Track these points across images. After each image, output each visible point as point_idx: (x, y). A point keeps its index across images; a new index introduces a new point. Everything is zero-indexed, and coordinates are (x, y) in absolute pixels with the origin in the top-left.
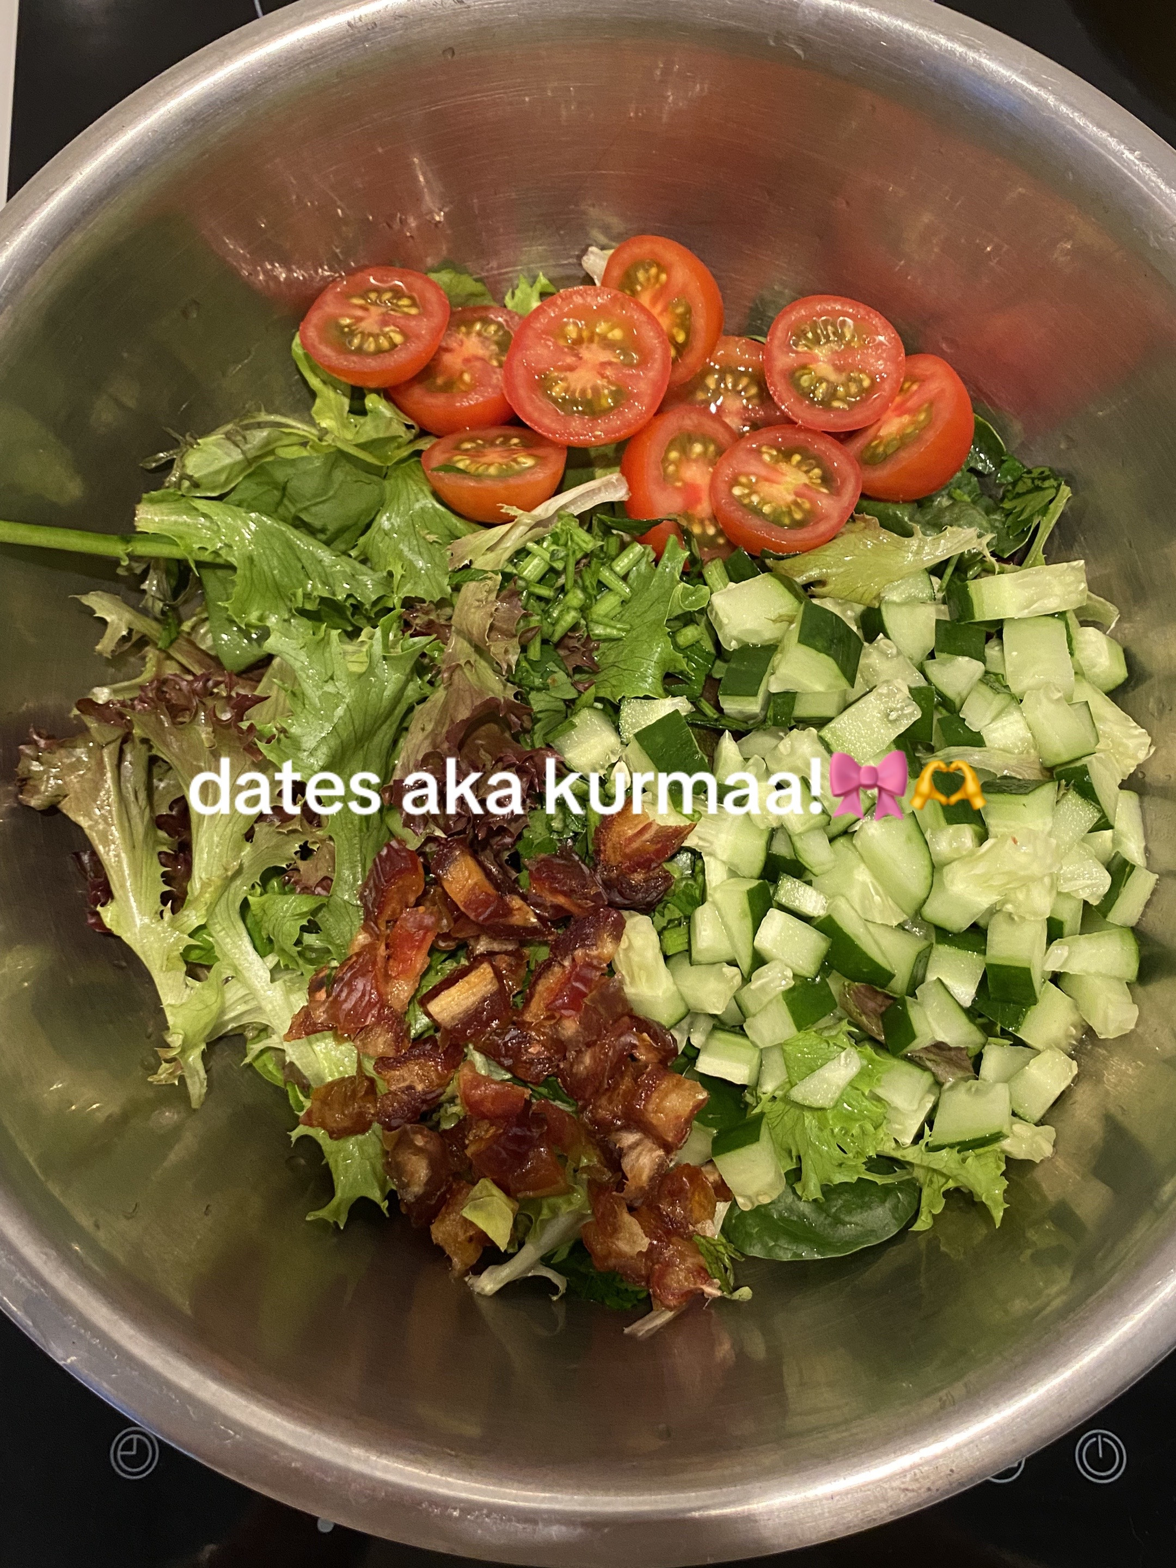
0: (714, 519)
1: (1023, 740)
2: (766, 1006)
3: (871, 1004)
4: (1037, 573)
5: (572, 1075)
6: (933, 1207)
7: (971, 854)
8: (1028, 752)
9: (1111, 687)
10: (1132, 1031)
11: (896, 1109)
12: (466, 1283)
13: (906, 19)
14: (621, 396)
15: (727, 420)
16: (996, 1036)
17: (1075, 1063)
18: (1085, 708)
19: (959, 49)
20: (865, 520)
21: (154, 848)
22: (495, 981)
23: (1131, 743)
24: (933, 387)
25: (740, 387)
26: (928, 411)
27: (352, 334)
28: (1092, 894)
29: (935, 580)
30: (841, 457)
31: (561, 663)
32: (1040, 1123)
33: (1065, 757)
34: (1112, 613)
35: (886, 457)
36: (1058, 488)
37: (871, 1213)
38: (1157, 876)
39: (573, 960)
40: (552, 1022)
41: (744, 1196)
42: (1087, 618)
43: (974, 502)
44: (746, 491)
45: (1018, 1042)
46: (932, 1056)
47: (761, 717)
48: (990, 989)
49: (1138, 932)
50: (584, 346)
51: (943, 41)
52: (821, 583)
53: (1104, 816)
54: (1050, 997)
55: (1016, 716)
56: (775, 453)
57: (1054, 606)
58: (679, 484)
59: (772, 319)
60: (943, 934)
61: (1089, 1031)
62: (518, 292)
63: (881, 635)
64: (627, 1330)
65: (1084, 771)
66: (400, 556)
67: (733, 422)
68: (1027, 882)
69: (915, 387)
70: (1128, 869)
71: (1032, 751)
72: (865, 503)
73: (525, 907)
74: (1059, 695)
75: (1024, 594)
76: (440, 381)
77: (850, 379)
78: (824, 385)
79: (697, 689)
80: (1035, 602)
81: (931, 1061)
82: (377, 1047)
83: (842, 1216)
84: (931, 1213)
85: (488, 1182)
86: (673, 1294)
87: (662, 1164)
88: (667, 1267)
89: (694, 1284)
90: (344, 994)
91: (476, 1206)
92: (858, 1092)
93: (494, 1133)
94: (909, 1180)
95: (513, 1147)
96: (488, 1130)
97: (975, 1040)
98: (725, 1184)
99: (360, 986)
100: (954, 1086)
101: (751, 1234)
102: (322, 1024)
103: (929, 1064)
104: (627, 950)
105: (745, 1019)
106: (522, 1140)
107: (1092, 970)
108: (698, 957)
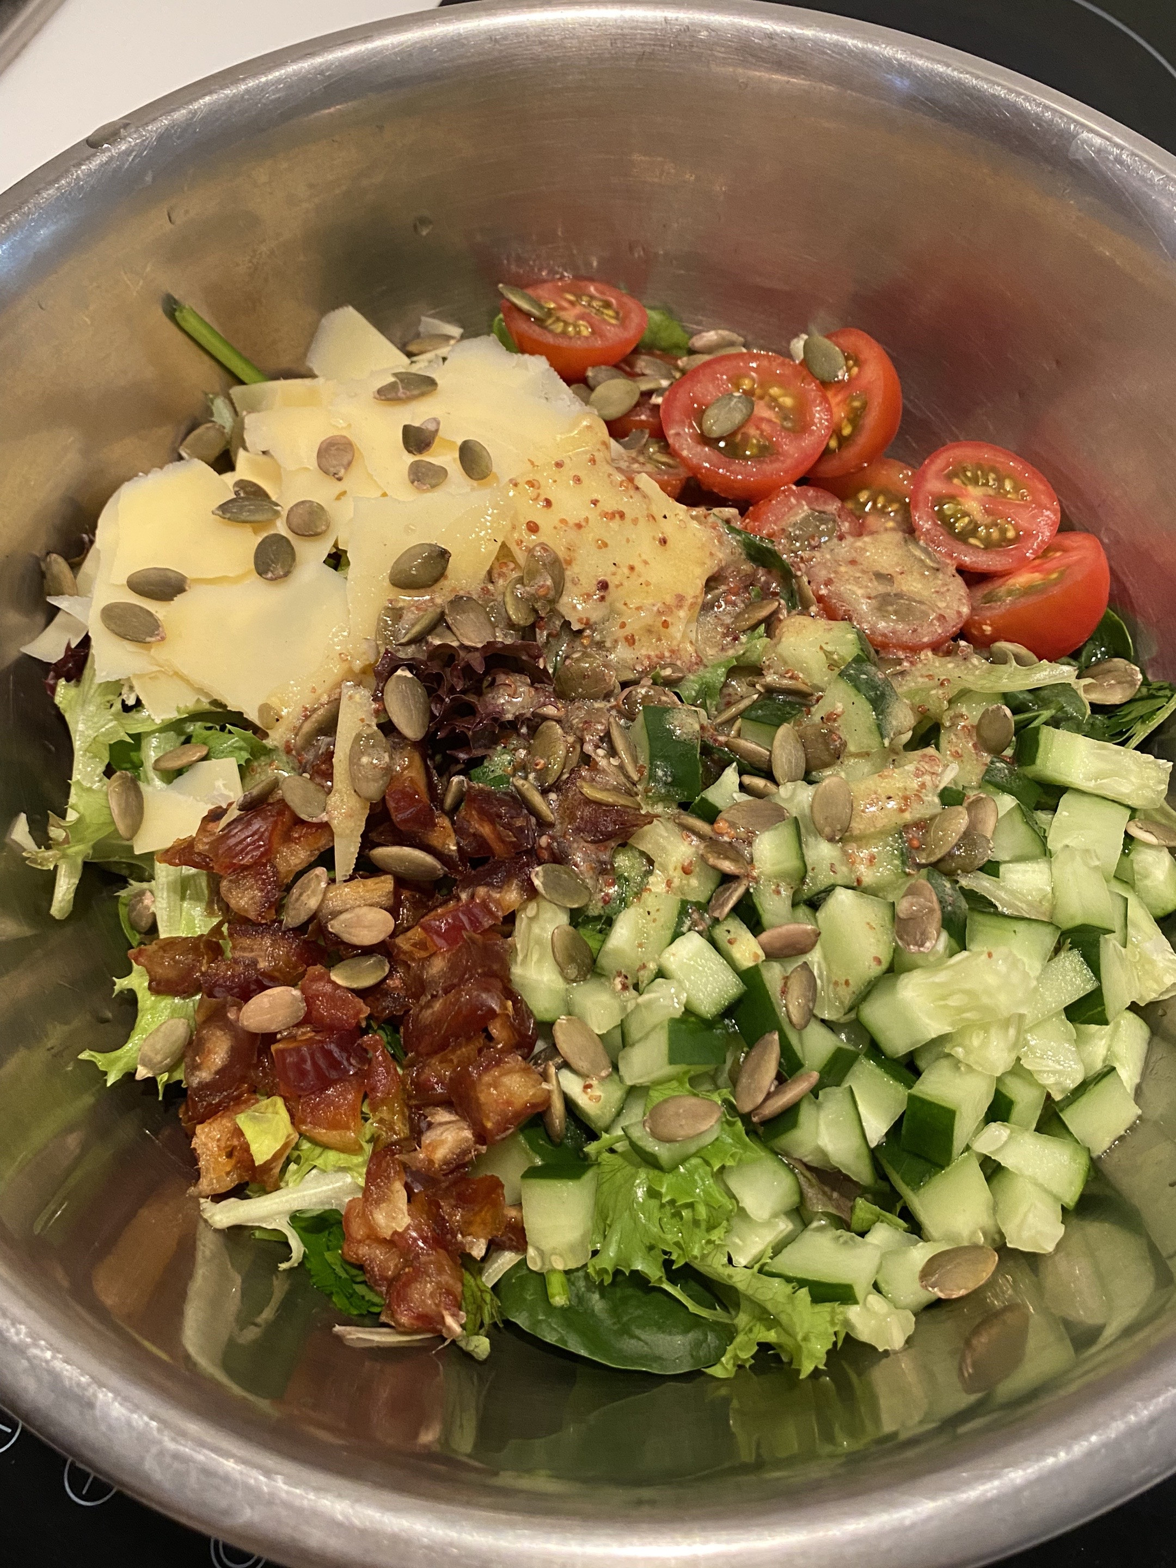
1: (1040, 891)
2: (647, 1036)
4: (1123, 753)
5: (416, 1021)
7: (939, 962)
8: (1041, 903)
9: (1160, 912)
10: (1047, 1254)
11: (742, 1212)
12: (199, 1204)
18: (1121, 901)
22: (391, 896)
26: (1063, 572)
27: (550, 315)
28: (1057, 1084)
33: (1081, 922)
36: (1170, 698)
37: (669, 1338)
38: (1142, 1115)
39: (472, 897)
40: (424, 954)
41: (537, 1249)
46: (808, 1174)
48: (904, 1131)
49: (1095, 1167)
54: (968, 1172)
55: (1041, 869)
57: (1126, 795)
60: (875, 1050)
61: (999, 1238)
64: (338, 1328)
68: (990, 1020)
69: (1057, 555)
71: (1045, 904)
73: (450, 830)
74: (1097, 863)
75: (1095, 765)
77: (995, 525)
78: (966, 520)
80: (1106, 777)
81: (805, 1176)
82: (241, 898)
83: (633, 1328)
84: (736, 1357)
85: (279, 1102)
86: (409, 1309)
87: (465, 1152)
88: (419, 1273)
89: (437, 1305)
90: (236, 831)
91: (255, 1118)
92: (708, 1168)
93: (311, 1038)
94: (727, 1324)
95: (322, 1062)
96: (306, 1033)
97: (862, 1172)
98: (523, 1229)
99: (255, 827)
100: (821, 1229)
101: (525, 1299)
102: (199, 854)
103: (800, 1177)
104: (531, 919)
105: (624, 1046)
106: (335, 1064)
107: (1029, 1172)
108: (603, 961)
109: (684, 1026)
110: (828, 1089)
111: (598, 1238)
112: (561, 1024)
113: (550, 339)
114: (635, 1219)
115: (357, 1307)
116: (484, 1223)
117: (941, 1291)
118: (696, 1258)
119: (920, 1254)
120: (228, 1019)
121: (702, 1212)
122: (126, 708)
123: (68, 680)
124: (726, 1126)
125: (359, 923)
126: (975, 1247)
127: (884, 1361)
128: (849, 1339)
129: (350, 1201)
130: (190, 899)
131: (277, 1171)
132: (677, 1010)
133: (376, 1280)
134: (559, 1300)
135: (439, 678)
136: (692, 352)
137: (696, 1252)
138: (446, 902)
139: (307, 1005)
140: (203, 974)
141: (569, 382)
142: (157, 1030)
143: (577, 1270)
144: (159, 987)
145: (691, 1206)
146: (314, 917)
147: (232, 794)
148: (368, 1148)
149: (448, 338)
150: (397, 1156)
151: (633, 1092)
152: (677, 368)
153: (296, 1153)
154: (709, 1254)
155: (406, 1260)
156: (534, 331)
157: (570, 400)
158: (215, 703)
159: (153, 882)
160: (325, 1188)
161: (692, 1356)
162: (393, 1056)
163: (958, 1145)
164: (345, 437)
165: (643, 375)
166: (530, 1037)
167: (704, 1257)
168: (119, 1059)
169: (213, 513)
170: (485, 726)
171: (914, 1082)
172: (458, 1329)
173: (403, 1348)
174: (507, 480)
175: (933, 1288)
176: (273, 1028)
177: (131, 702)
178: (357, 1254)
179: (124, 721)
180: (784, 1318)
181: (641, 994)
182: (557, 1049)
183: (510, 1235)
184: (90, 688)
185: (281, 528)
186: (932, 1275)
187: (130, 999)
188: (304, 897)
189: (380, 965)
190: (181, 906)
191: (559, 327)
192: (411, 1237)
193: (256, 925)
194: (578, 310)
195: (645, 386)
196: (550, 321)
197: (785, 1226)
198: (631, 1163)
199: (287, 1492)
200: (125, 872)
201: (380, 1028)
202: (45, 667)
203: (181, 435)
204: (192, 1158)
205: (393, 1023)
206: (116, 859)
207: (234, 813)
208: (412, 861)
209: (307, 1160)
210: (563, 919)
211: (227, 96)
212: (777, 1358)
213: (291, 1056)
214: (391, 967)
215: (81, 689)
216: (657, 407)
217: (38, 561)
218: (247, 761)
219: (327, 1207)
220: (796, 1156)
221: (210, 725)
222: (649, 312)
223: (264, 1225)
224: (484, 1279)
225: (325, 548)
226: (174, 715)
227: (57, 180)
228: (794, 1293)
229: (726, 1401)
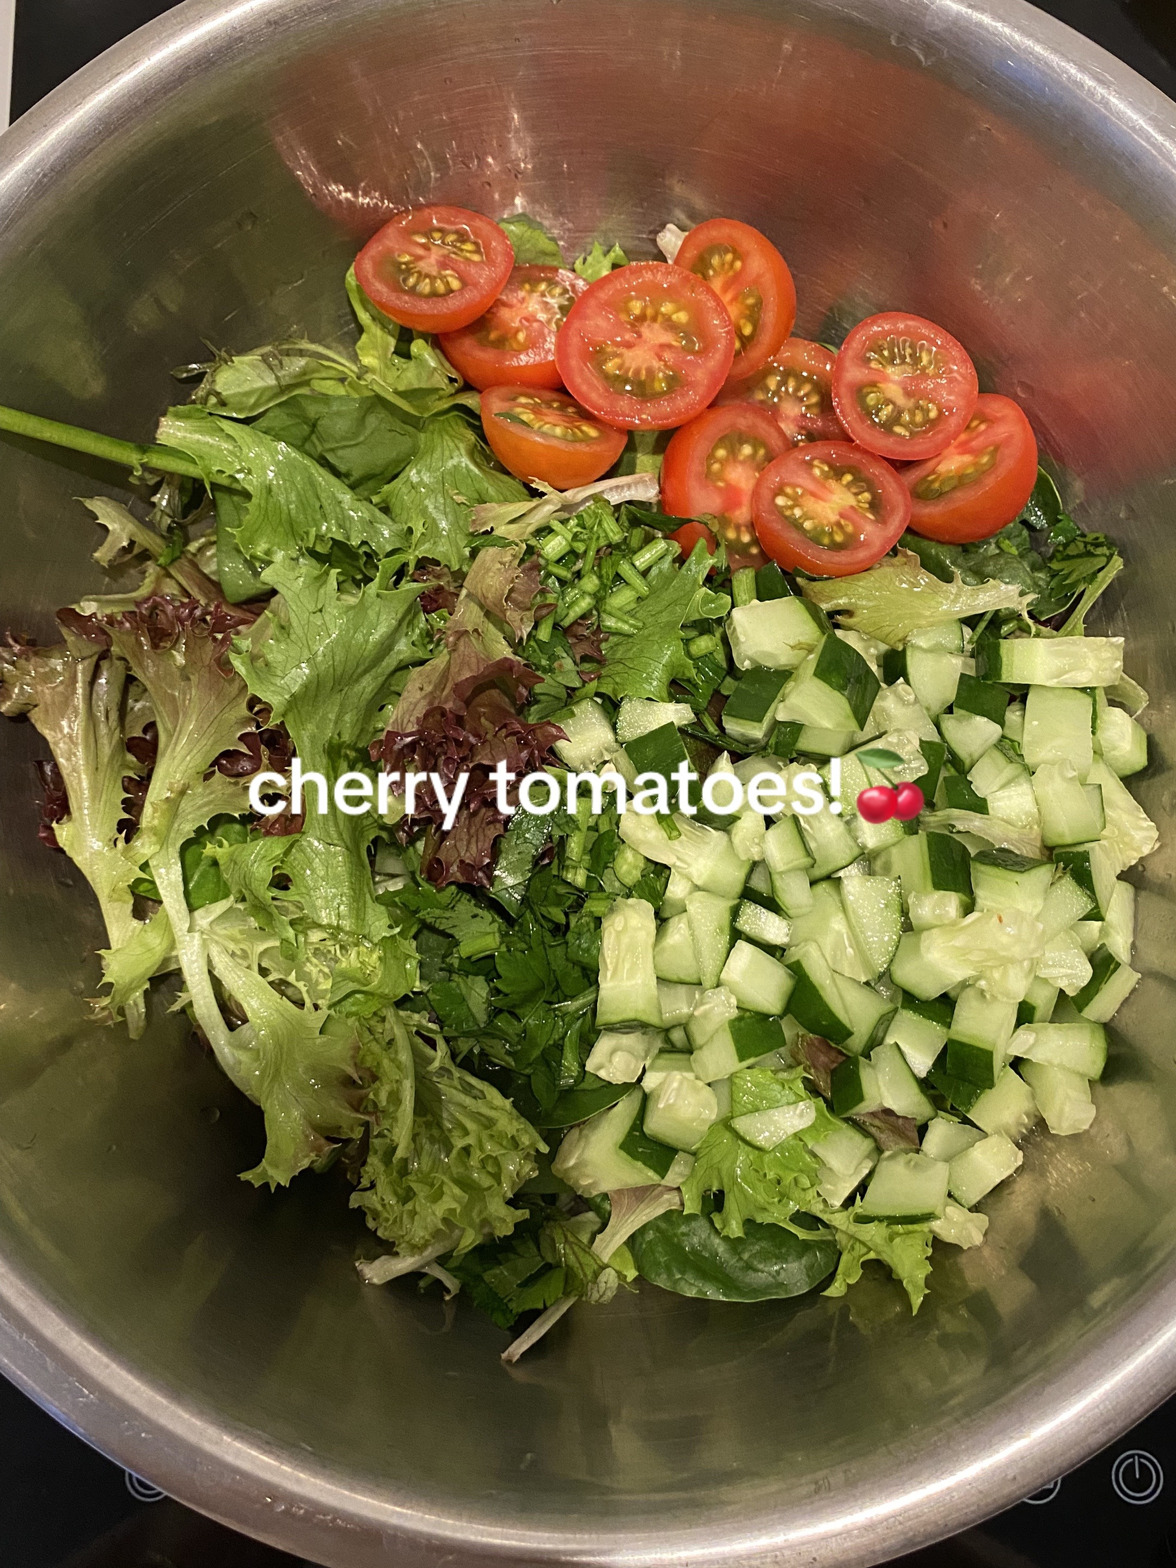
0: (752, 526)
1: (1028, 814)
3: (823, 1058)
4: (1074, 643)
6: (849, 1276)
7: (953, 924)
8: (1031, 828)
9: (1128, 772)
10: (1086, 1132)
12: (356, 1268)
13: (1038, 41)
14: (676, 382)
15: (783, 426)
16: (946, 1111)
17: (1021, 1154)
18: (1097, 792)
19: (1089, 83)
20: (906, 556)
21: (119, 772)
23: (1138, 835)
24: (1002, 431)
25: (802, 393)
26: (994, 454)
27: (409, 272)
28: (1070, 985)
29: (967, 631)
30: (894, 485)
31: (569, 650)
32: (975, 1209)
33: (1069, 840)
34: (1141, 697)
35: (940, 495)
36: (1110, 558)
37: (786, 1265)
38: (1139, 976)
42: (1116, 699)
43: (1021, 556)
44: (790, 503)
45: (966, 1121)
46: (877, 1122)
47: (763, 743)
48: (948, 1066)
49: (1110, 1030)
50: (646, 324)
51: (1073, 70)
52: (848, 613)
53: (1097, 907)
54: (1008, 1081)
55: (1024, 788)
56: (826, 468)
57: (1085, 680)
58: (721, 484)
59: (846, 330)
60: (910, 1000)
61: (1041, 1124)
62: (590, 259)
63: (901, 679)
65: (1085, 857)
66: (424, 512)
67: (789, 428)
68: (1005, 962)
69: (983, 427)
70: (1112, 967)
71: (1036, 827)
72: (909, 538)
74: (1075, 774)
75: (1056, 663)
76: (493, 336)
77: (917, 407)
78: (889, 408)
79: (703, 703)
80: (1067, 672)
83: (755, 1263)
94: (830, 1241)
100: (892, 1156)
101: (660, 1263)
103: (872, 1130)
105: (693, 1051)
107: (1056, 1061)
109: (742, 1025)
110: (876, 1049)
132: (732, 1012)
163: (996, 1063)
171: (950, 1022)
191: (426, 286)
197: (867, 1165)
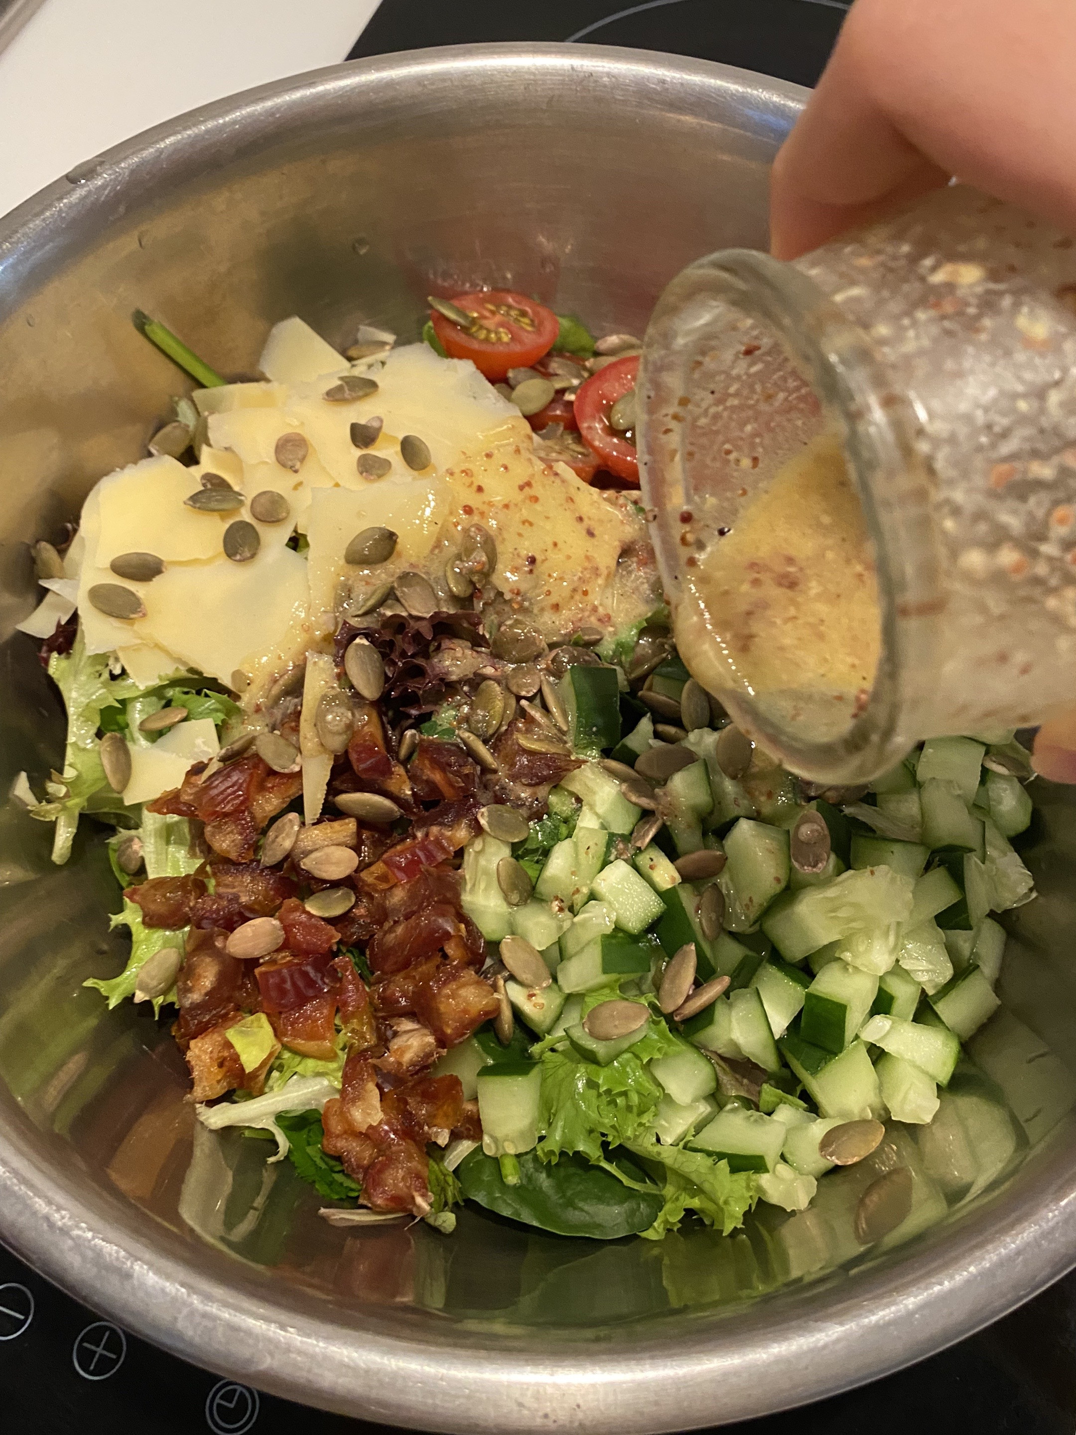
1: (912, 818)
2: (582, 949)
5: (380, 945)
7: (829, 881)
8: (913, 826)
9: (1012, 832)
11: (668, 1098)
12: (195, 1109)
22: (354, 836)
27: (474, 324)
33: (947, 842)
37: (608, 1208)
38: (1001, 1003)
39: (427, 835)
40: (386, 886)
41: (492, 1136)
48: (803, 1024)
55: (913, 798)
60: (776, 956)
61: (884, 1112)
64: (323, 1211)
65: (961, 859)
71: (917, 828)
73: (405, 777)
74: (959, 792)
81: (720, 1066)
82: (224, 841)
83: (576, 1201)
84: (666, 1222)
85: (263, 1017)
86: (384, 1192)
87: (430, 1054)
88: (391, 1161)
89: (409, 1188)
90: (217, 782)
91: (242, 1032)
92: (638, 1062)
93: (289, 961)
94: (656, 1195)
95: (301, 984)
96: (285, 957)
97: (768, 1060)
98: (479, 1120)
99: (235, 778)
100: (734, 1110)
101: (483, 1181)
102: (185, 804)
103: (716, 1065)
104: (478, 853)
105: (562, 960)
106: (311, 983)
107: (908, 1056)
108: (542, 888)
109: (614, 941)
110: (737, 991)
111: (545, 1125)
112: (507, 943)
113: (475, 345)
114: (577, 1107)
115: (337, 1193)
116: (446, 1115)
117: (838, 1159)
118: (629, 1139)
119: (818, 1129)
120: (215, 946)
121: (635, 1098)
122: (113, 677)
123: (60, 653)
124: (652, 1025)
125: (327, 860)
126: (864, 1122)
127: (792, 1219)
128: (761, 1202)
129: (328, 1102)
130: (175, 843)
131: (262, 1077)
132: (609, 928)
133: (353, 1169)
134: (512, 1179)
135: (391, 644)
136: (597, 354)
137: (629, 1133)
138: (403, 840)
139: (286, 933)
140: (191, 909)
141: (493, 382)
142: (152, 959)
143: (527, 1153)
144: (152, 921)
145: (625, 1094)
146: (288, 856)
147: (210, 750)
148: (343, 1056)
149: (383, 344)
150: (370, 1061)
151: (570, 999)
152: (585, 368)
153: (278, 1062)
154: (641, 1134)
155: (379, 1151)
156: (461, 338)
157: (496, 399)
158: (192, 670)
159: (140, 830)
160: (305, 1091)
161: (628, 1223)
162: (360, 975)
163: (849, 1034)
164: (299, 434)
165: (556, 375)
166: (481, 955)
167: (636, 1137)
168: (118, 985)
169: (185, 503)
170: (434, 685)
171: (811, 983)
172: (426, 1207)
173: (379, 1226)
174: (444, 469)
175: (831, 1156)
176: (256, 954)
177: (117, 671)
178: (335, 1147)
179: (112, 689)
180: (706, 1187)
181: (575, 916)
182: (503, 965)
183: (468, 1126)
184: (80, 660)
185: (245, 515)
186: (830, 1145)
187: (125, 933)
188: (279, 839)
189: (346, 897)
190: (167, 850)
191: (482, 335)
192: (383, 1130)
193: (236, 864)
194: (498, 318)
195: (559, 385)
196: (474, 329)
197: (704, 1109)
198: (572, 1060)
199: (301, 1342)
200: (113, 822)
201: (348, 951)
202: (38, 642)
203: (151, 432)
204: (187, 1070)
205: (360, 947)
206: (106, 810)
207: (214, 767)
208: (372, 805)
209: (289, 1067)
210: (506, 852)
211: (189, 136)
212: (701, 1221)
213: (273, 977)
214: (357, 898)
215: (71, 661)
216: (571, 403)
217: (28, 547)
218: (223, 721)
219: (308, 1108)
220: (711, 1049)
221: (186, 690)
222: (560, 320)
223: (253, 1125)
224: (446, 1164)
225: (286, 533)
226: (155, 682)
227: (42, 212)
228: (715, 1164)
229: (658, 1260)
